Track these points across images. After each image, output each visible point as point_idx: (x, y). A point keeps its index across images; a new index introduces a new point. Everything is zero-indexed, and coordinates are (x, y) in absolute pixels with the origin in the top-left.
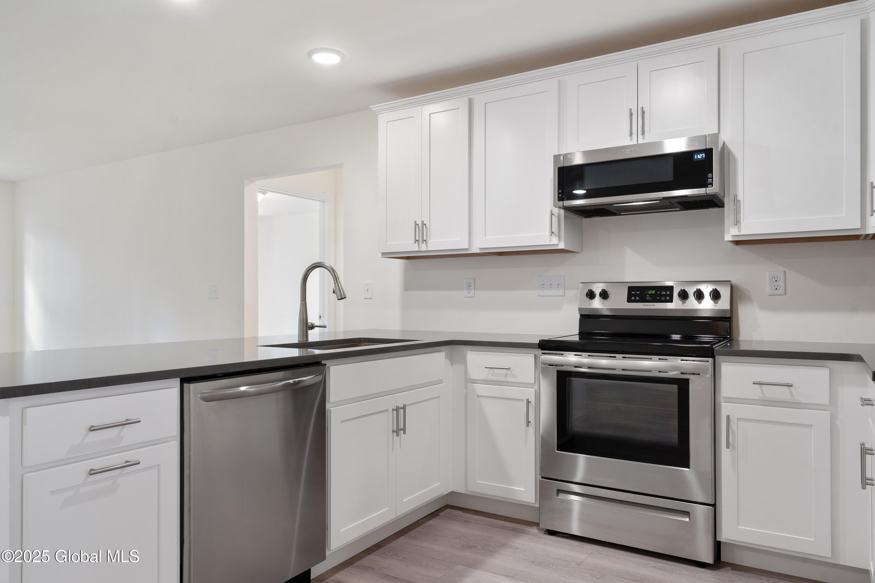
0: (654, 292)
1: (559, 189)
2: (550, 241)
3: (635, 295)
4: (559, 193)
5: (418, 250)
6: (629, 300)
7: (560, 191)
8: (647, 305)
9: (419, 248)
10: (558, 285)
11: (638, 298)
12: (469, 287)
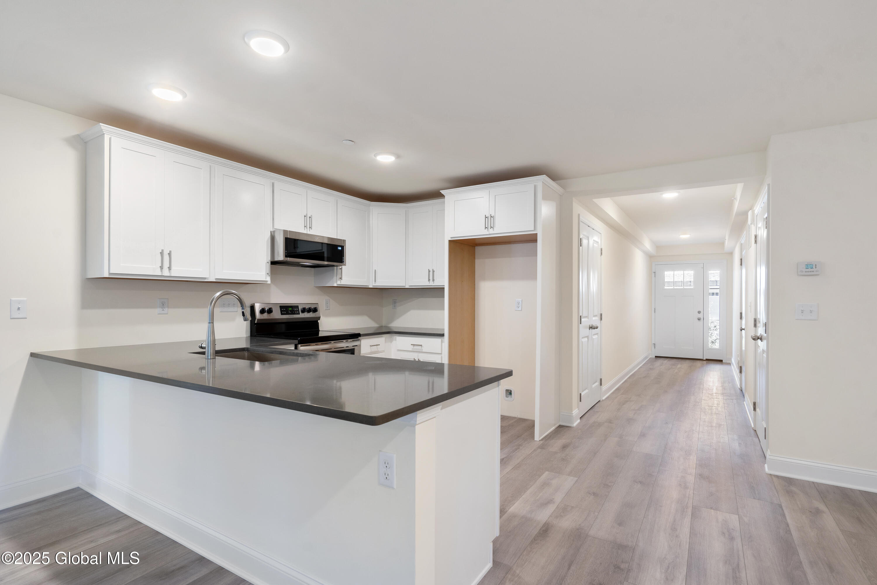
0: (291, 309)
1: (285, 251)
2: (266, 279)
3: (284, 311)
4: (286, 253)
5: (160, 274)
6: (282, 314)
7: (286, 251)
8: (290, 316)
9: (162, 273)
10: (229, 304)
11: (285, 312)
12: (163, 305)
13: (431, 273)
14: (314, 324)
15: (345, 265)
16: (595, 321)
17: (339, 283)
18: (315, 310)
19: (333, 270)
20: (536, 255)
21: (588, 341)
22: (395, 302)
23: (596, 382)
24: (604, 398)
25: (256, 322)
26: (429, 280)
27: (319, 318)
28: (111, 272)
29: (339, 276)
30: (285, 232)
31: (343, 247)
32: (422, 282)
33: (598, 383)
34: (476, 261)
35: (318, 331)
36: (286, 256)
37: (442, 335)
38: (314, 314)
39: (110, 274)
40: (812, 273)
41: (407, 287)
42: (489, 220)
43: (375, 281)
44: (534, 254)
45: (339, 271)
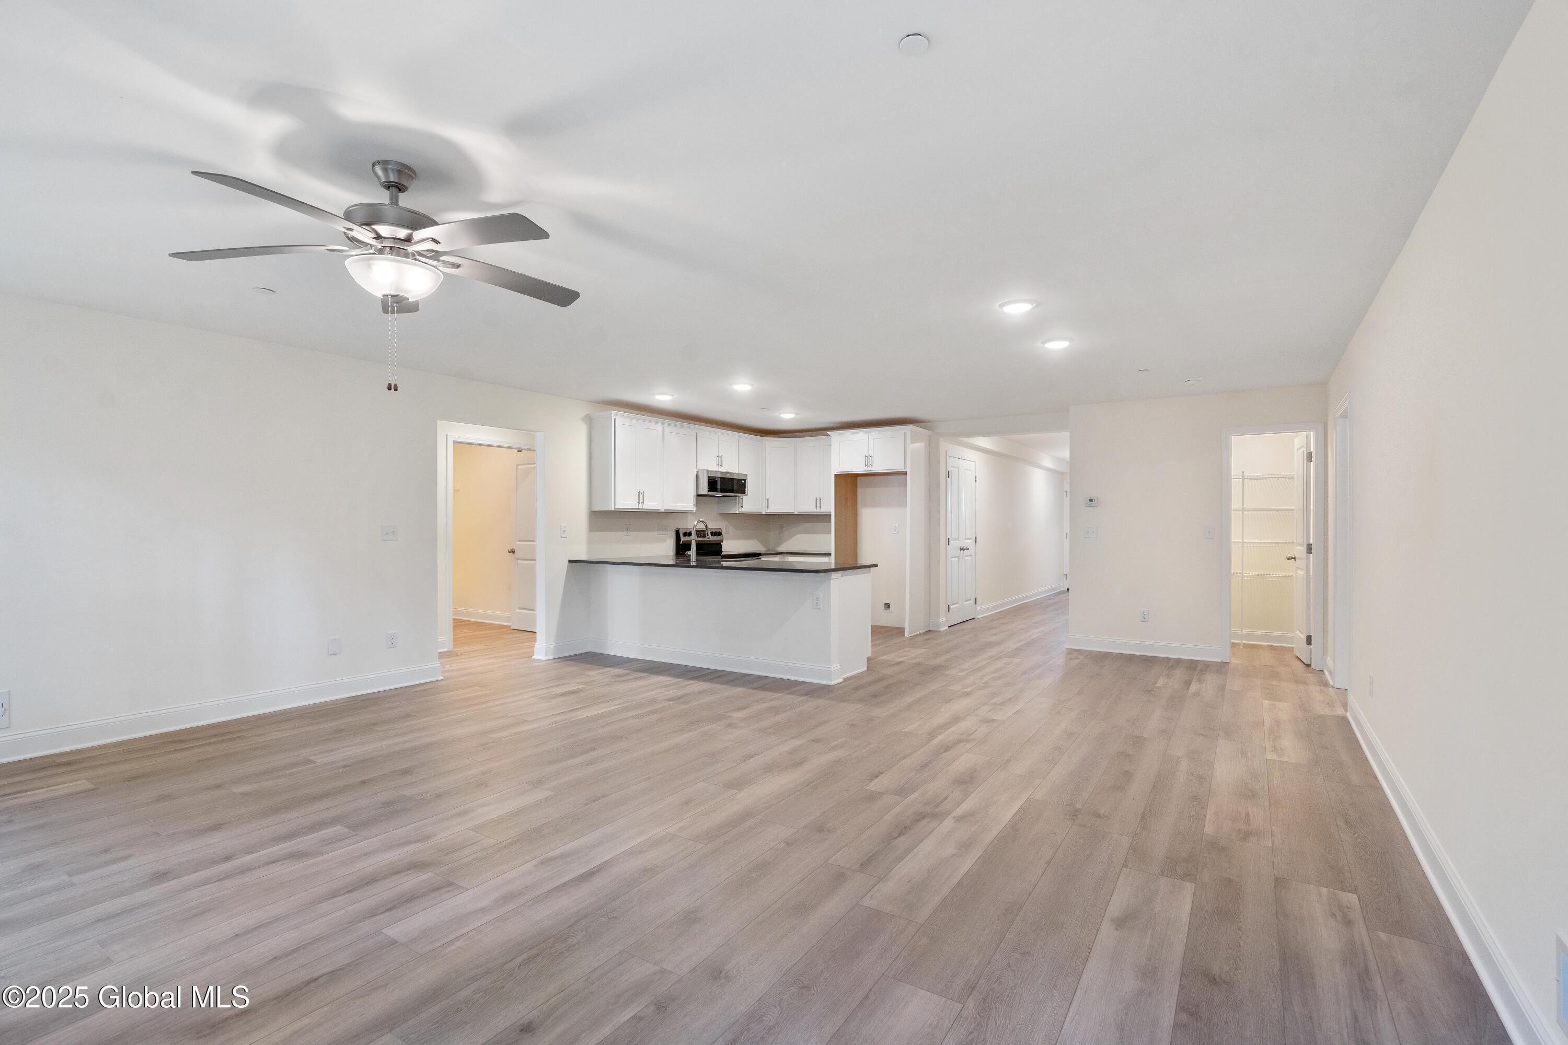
0: (703, 533)
1: (706, 486)
2: (692, 509)
3: (699, 534)
4: (709, 488)
6: (698, 537)
8: (703, 538)
10: (665, 529)
12: (627, 529)
13: (818, 500)
14: (718, 545)
15: (747, 495)
16: (969, 543)
17: (740, 510)
18: (720, 534)
19: (735, 500)
20: (905, 485)
21: (959, 561)
22: (782, 527)
23: (970, 600)
24: (979, 617)
25: (681, 543)
26: (816, 507)
27: (722, 541)
28: (616, 507)
29: (740, 505)
30: (708, 471)
31: (745, 480)
32: (810, 508)
33: (972, 602)
34: (858, 489)
35: (722, 552)
36: (709, 491)
37: (830, 555)
38: (719, 537)
39: (615, 508)
40: (1092, 505)
41: (796, 513)
42: (869, 459)
43: (768, 508)
44: (904, 484)
45: (741, 500)
